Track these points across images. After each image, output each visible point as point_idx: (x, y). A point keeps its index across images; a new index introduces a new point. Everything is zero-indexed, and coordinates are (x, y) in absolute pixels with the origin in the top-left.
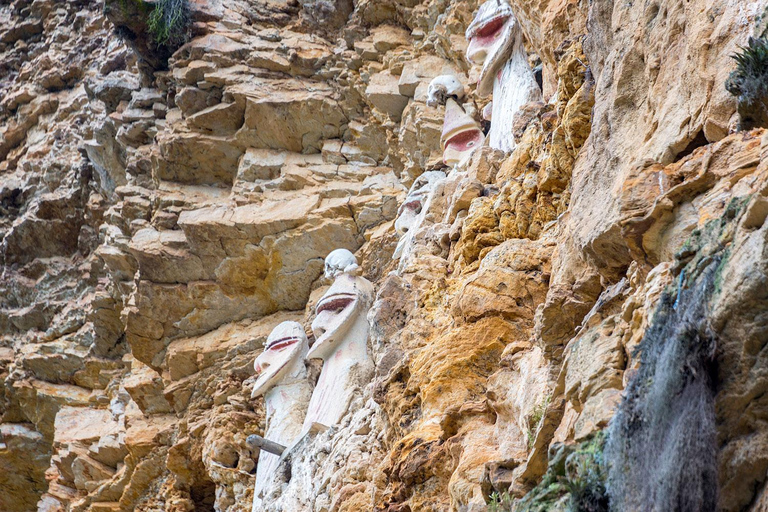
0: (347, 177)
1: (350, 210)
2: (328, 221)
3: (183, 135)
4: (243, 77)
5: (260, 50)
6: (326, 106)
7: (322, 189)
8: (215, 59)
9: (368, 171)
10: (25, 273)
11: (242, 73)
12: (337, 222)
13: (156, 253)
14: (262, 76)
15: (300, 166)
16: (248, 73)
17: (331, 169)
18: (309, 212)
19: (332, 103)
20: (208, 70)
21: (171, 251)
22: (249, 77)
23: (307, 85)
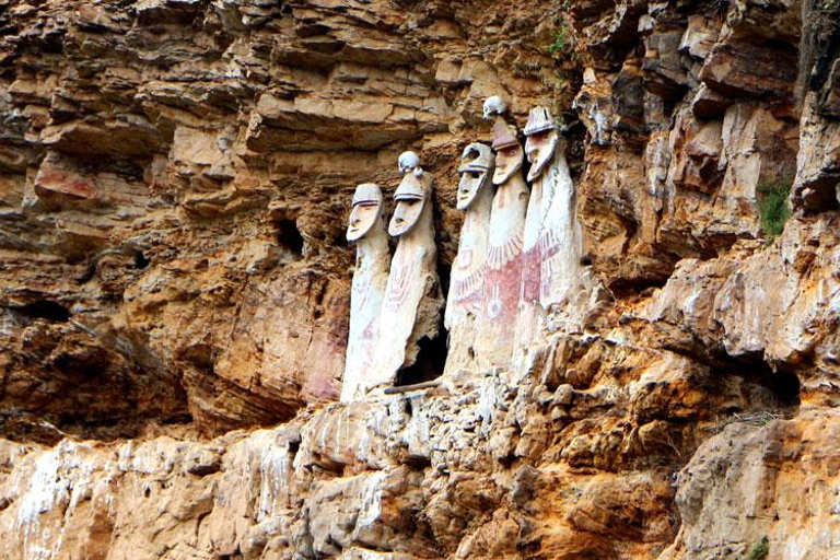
0: (412, 96)
1: (415, 122)
2: (399, 127)
3: (298, 50)
4: (343, 26)
5: (355, 9)
6: (401, 54)
7: (394, 101)
8: (323, 12)
9: (427, 95)
10: (152, 31)
11: (341, 23)
12: (405, 128)
13: (276, 117)
14: (355, 25)
15: (379, 80)
16: (346, 23)
17: (401, 88)
18: (386, 118)
19: (405, 53)
20: (319, 19)
21: (285, 117)
22: (347, 26)
23: (386, 37)
